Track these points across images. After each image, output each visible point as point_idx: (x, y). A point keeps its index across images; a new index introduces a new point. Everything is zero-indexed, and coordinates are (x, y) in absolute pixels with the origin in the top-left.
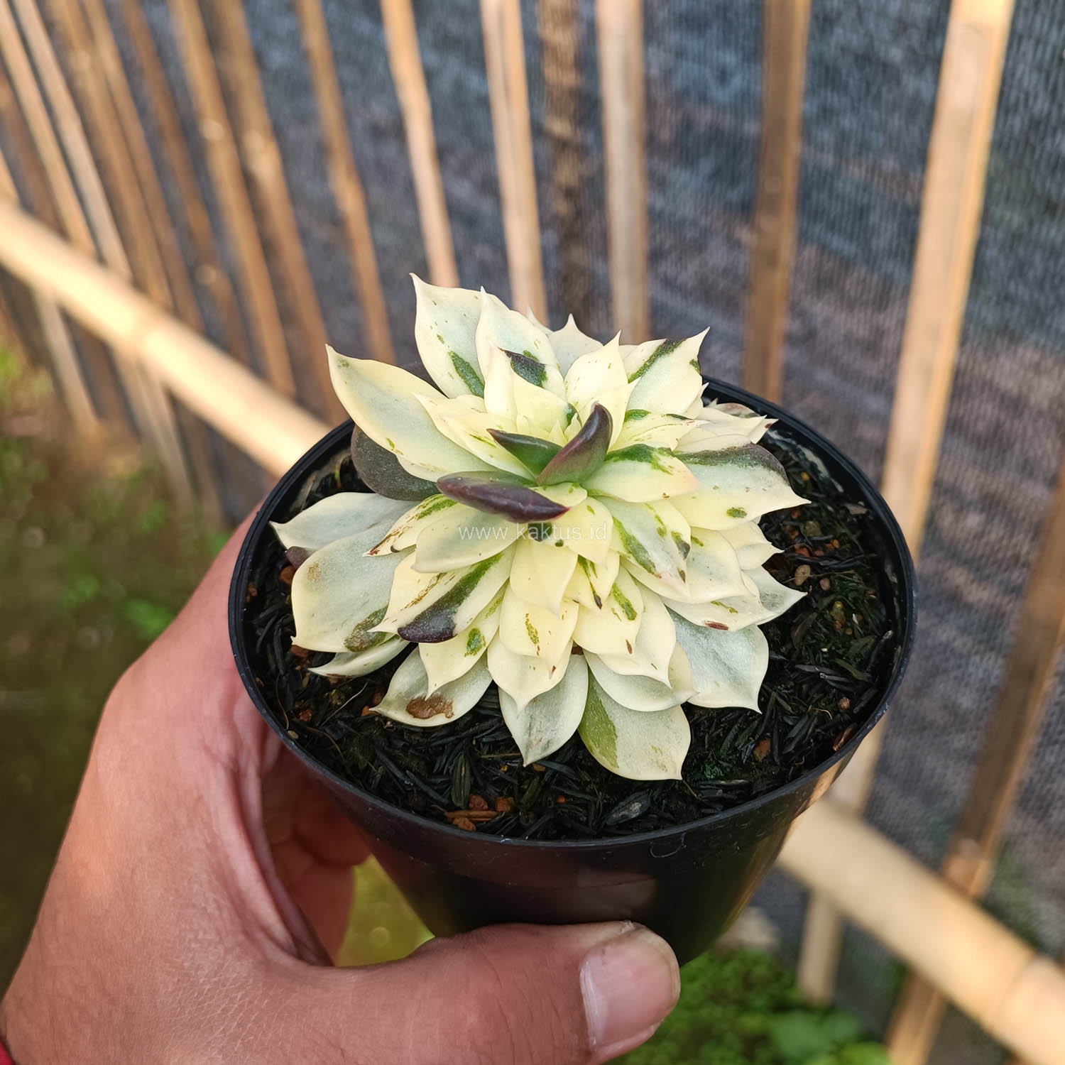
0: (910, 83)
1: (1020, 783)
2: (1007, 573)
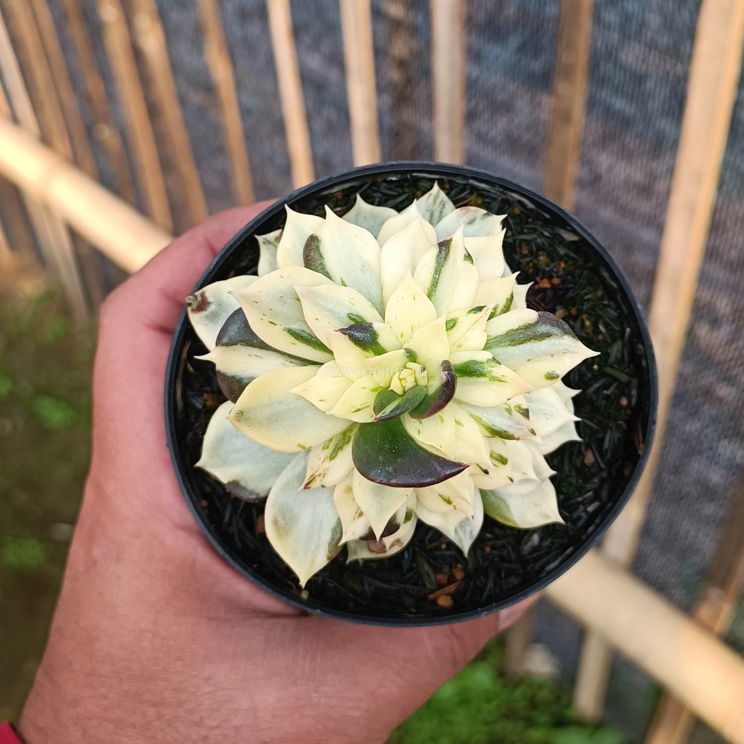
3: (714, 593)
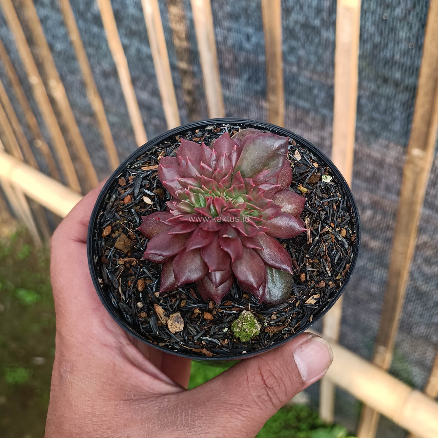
0: (325, 34)
1: (399, 320)
2: (385, 234)
3: (381, 349)
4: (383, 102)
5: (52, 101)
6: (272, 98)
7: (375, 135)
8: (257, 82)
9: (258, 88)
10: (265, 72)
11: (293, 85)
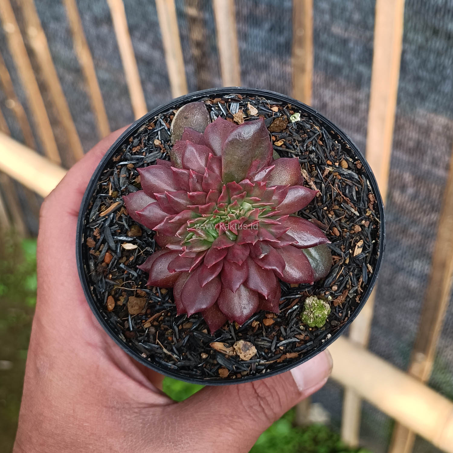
3: (420, 356)
4: (432, 58)
5: (30, 52)
6: (297, 51)
7: (420, 96)
8: (281, 32)
9: (282, 39)
10: (291, 20)
11: (324, 37)
